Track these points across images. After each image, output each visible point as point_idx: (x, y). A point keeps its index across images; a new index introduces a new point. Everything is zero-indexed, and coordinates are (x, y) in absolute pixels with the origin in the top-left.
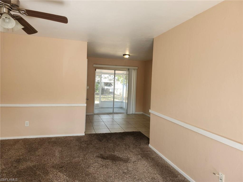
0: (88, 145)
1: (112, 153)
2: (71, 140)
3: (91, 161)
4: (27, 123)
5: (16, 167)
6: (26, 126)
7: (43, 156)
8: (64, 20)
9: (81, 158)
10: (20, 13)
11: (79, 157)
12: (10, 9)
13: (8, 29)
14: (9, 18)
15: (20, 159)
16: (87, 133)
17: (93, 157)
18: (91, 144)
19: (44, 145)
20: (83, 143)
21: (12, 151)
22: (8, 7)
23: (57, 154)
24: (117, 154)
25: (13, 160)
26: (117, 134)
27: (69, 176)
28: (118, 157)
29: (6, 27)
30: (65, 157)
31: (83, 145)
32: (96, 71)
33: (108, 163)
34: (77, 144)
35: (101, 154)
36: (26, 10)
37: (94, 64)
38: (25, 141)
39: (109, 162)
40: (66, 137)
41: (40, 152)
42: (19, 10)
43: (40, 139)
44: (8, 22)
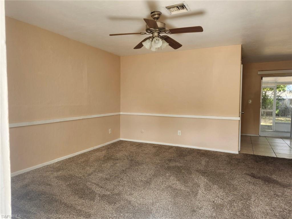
0: (239, 162)
1: (268, 175)
2: (221, 155)
3: (237, 176)
4: (179, 132)
5: (167, 163)
6: (178, 135)
7: (190, 161)
8: (199, 29)
9: (226, 171)
10: (166, 33)
11: (225, 169)
12: (160, 32)
13: (159, 48)
14: (158, 40)
15: (171, 160)
16: (242, 152)
17: (242, 173)
18: (243, 163)
19: (193, 154)
20: (234, 160)
21: (167, 153)
22: (158, 31)
23: (203, 163)
24: (274, 177)
25: (166, 159)
26: (286, 160)
27: (210, 180)
28: (274, 180)
29: (157, 47)
30: (210, 166)
31: (233, 161)
32: (262, 79)
33: (257, 182)
34: (226, 160)
35: (252, 173)
36: (169, 30)
37: (259, 71)
38: (178, 148)
39: (261, 182)
40: (216, 152)
41: (189, 158)
42: (165, 31)
43: (191, 149)
44: (157, 43)
